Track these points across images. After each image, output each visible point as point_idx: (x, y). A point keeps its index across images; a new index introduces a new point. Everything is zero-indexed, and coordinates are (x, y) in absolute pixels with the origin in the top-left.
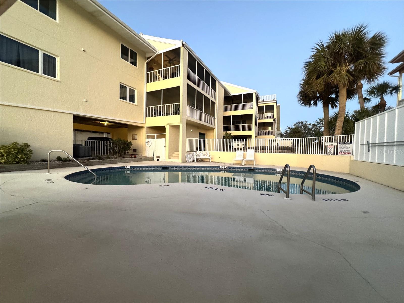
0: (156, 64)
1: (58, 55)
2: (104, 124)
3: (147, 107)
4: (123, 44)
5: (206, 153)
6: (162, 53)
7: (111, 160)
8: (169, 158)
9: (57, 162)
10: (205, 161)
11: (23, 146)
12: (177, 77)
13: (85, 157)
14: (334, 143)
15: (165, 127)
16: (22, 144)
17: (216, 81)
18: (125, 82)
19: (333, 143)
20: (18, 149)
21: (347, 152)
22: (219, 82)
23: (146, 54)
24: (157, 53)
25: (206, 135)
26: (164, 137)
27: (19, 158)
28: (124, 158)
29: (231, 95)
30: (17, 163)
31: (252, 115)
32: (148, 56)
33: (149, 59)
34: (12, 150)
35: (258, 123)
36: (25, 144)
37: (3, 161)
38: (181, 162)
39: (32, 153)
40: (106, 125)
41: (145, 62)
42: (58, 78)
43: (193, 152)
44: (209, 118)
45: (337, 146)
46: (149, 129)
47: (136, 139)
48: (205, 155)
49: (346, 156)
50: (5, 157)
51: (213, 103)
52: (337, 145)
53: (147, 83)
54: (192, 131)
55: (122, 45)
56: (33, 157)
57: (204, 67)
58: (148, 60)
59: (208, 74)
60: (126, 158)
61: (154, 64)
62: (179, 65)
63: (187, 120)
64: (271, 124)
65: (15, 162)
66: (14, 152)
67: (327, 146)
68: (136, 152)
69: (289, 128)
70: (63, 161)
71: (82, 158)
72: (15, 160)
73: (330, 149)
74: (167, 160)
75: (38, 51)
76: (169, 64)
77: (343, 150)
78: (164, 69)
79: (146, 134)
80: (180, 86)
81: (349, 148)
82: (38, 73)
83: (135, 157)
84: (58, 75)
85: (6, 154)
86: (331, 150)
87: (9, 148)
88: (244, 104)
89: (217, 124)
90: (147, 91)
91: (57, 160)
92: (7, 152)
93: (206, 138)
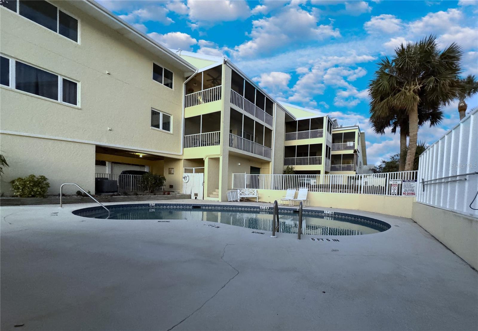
0: (196, 85)
1: (79, 80)
2: (139, 156)
3: (185, 136)
4: (156, 63)
5: (253, 191)
6: (202, 72)
7: (138, 197)
8: (208, 196)
9: (76, 197)
10: (252, 201)
11: (39, 179)
12: (218, 101)
13: (110, 193)
14: (399, 181)
15: (204, 160)
16: (38, 177)
17: (273, 103)
18: (158, 107)
19: (397, 181)
20: (35, 182)
21: (411, 192)
22: (277, 104)
23: (185, 73)
24: (196, 71)
25: (260, 169)
26: (202, 171)
27: (34, 191)
28: (155, 195)
29: (296, 120)
30: (33, 196)
31: (321, 145)
32: (186, 76)
33: (188, 79)
34: (28, 183)
35: (332, 155)
36: (42, 176)
37: (19, 193)
38: (221, 201)
39: (49, 187)
40: (142, 157)
41: (183, 83)
42: (79, 105)
43: (237, 189)
44: (264, 148)
45: (401, 185)
46: (187, 162)
47: (173, 174)
48: (252, 194)
49: (410, 197)
50: (21, 189)
51: (269, 131)
52: (401, 183)
53: (186, 107)
54: (239, 164)
55: (154, 64)
56: (49, 191)
57: (255, 87)
58: (186, 80)
59: (261, 96)
60: (157, 195)
61: (194, 85)
62: (220, 86)
63: (229, 151)
64: (350, 156)
65: (31, 196)
66: (30, 185)
67: (391, 184)
68: (173, 188)
69: (384, 162)
70: (83, 196)
71: (106, 194)
72: (30, 193)
73: (394, 188)
74: (206, 198)
75: (57, 77)
76: (213, 85)
77: (408, 189)
78: (204, 90)
79: (184, 167)
80: (220, 111)
81: (414, 187)
82: (58, 100)
83: (169, 194)
84: (79, 102)
85: (21, 187)
86: (395, 190)
87: (25, 180)
88: (312, 130)
89: (274, 156)
90: (186, 117)
91: (76, 195)
92: (23, 185)
93: (260, 173)
